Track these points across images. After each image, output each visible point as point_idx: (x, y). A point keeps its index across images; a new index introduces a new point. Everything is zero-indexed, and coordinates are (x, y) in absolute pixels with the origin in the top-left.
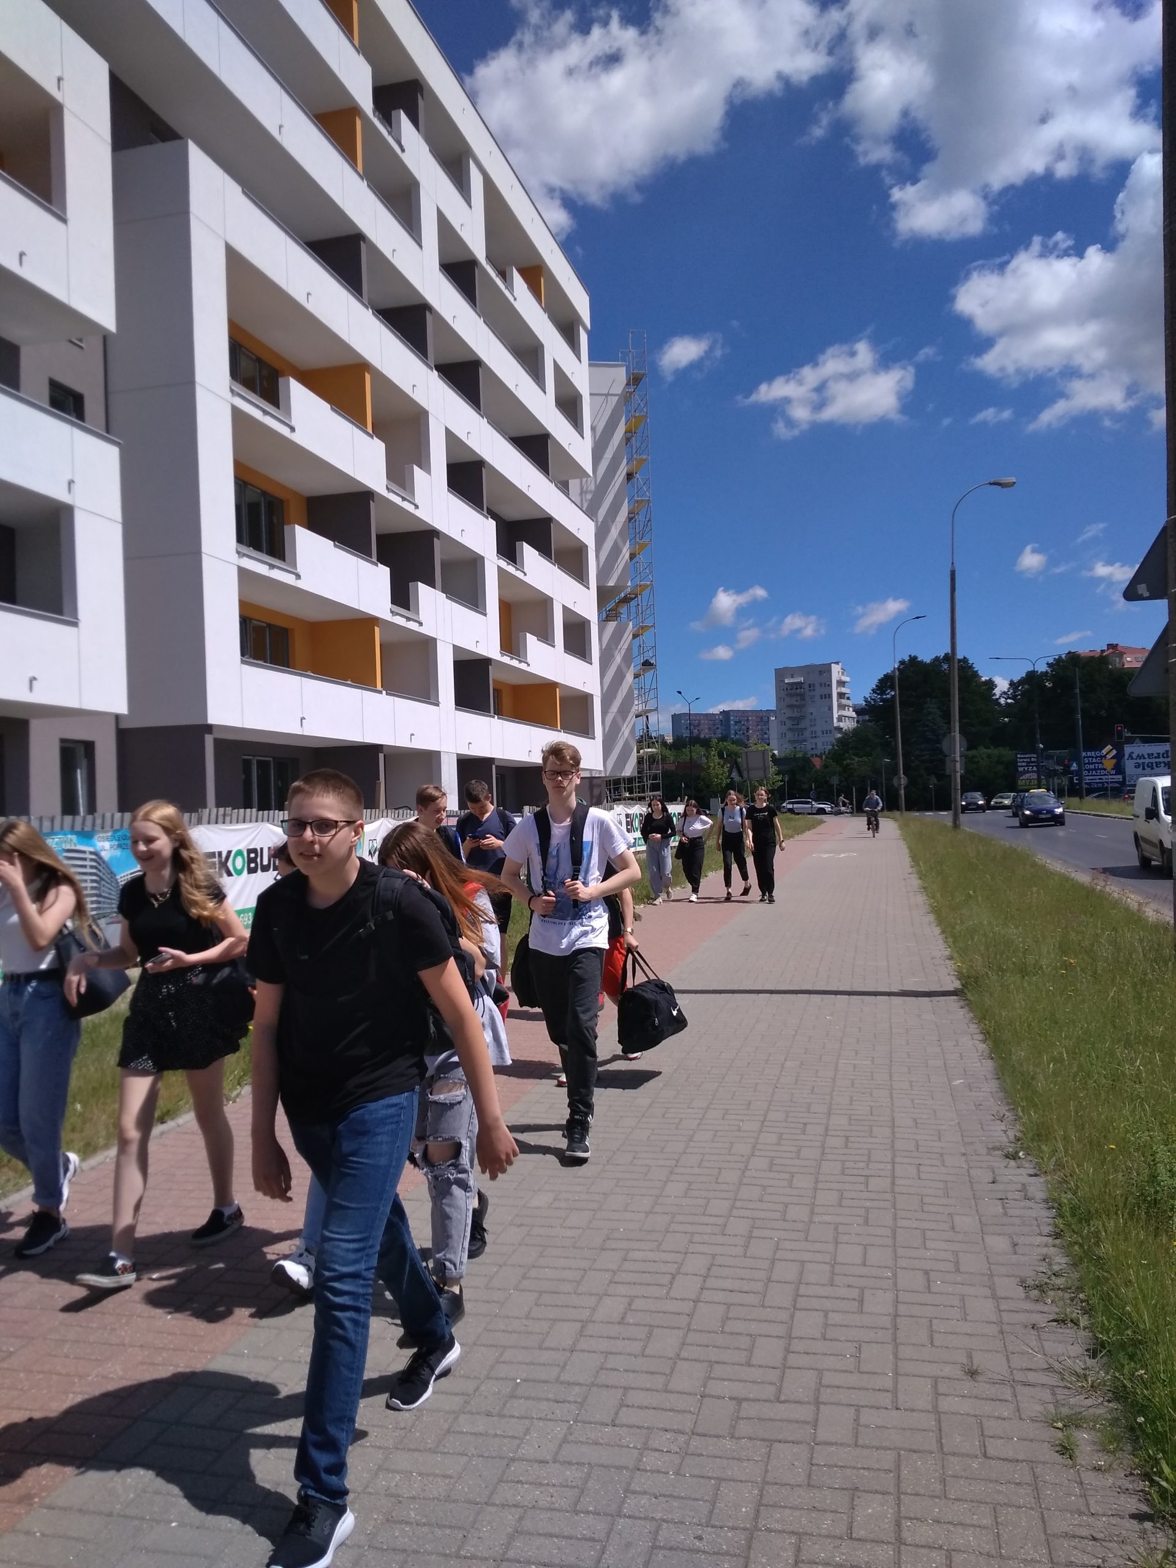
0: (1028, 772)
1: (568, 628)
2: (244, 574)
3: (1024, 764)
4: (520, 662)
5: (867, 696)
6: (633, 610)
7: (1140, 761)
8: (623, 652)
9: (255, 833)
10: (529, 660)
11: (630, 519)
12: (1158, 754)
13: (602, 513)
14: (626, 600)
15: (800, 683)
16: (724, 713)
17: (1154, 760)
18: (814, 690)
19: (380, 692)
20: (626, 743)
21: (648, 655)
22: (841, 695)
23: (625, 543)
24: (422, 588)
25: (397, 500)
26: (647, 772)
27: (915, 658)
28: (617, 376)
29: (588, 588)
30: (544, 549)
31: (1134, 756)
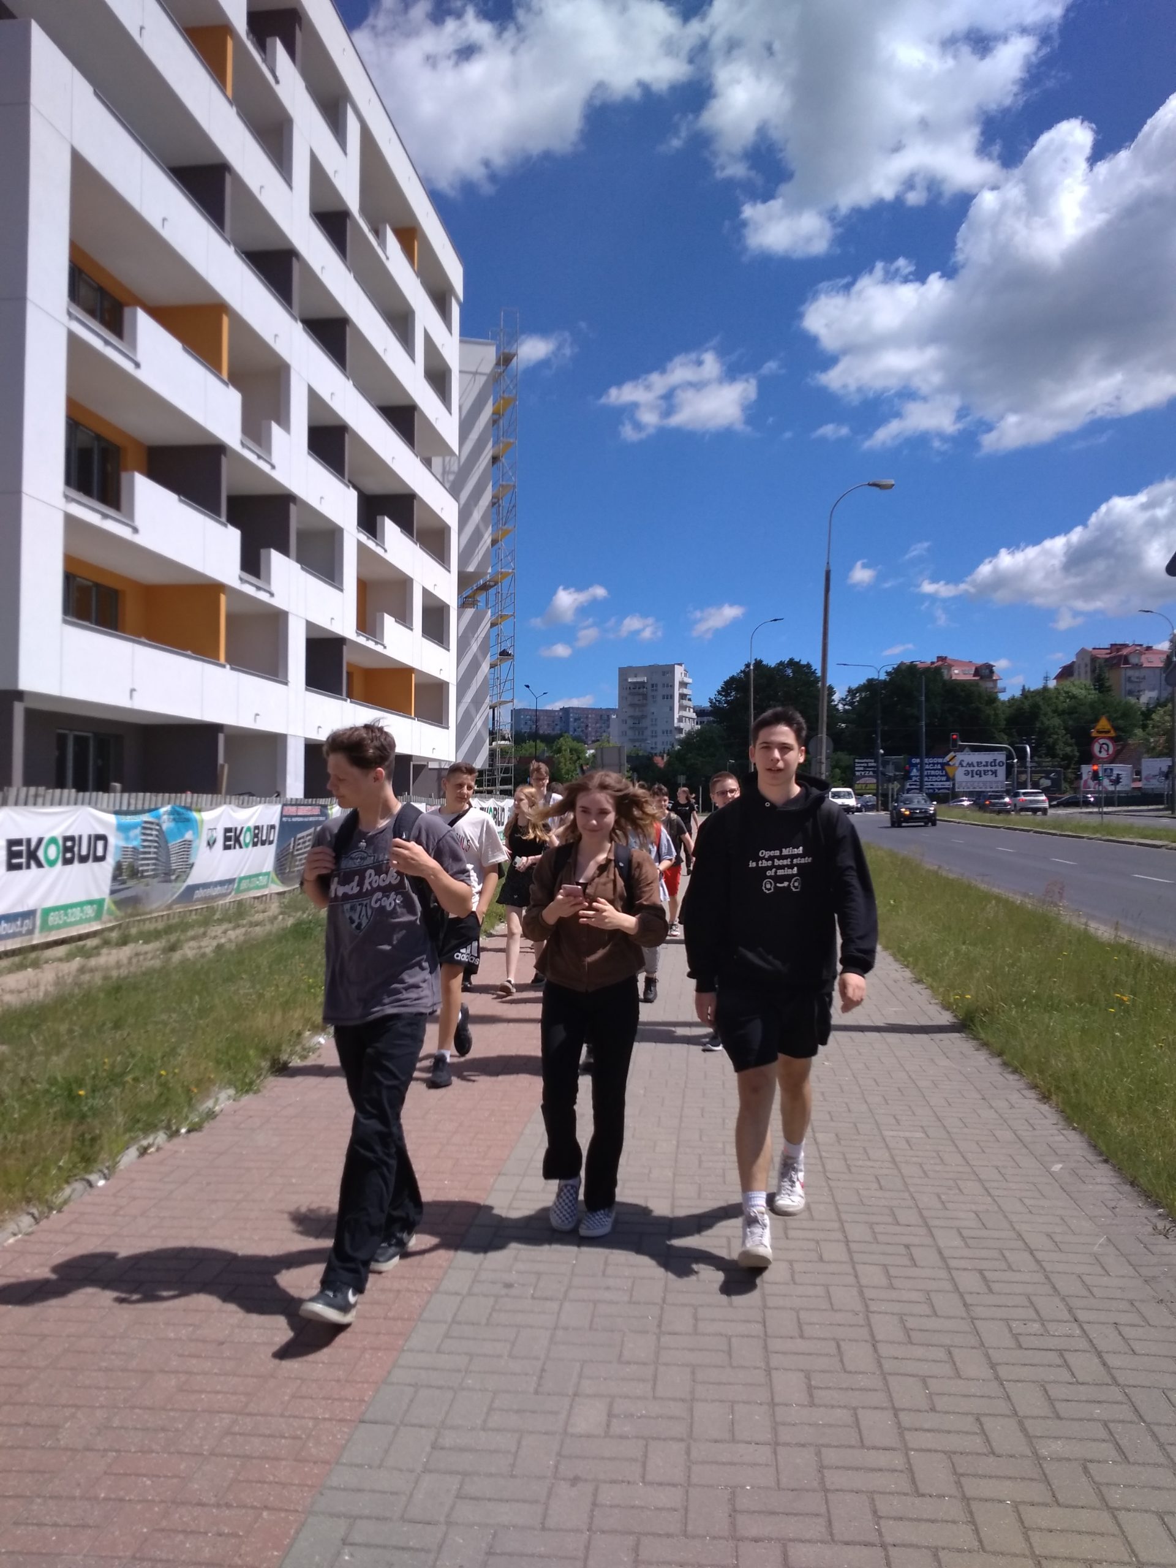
0: (864, 776)
1: (427, 611)
2: (72, 523)
3: (862, 769)
4: (377, 643)
5: (712, 697)
6: (492, 598)
7: (970, 769)
8: (480, 640)
9: (73, 818)
10: (386, 642)
11: (493, 504)
12: (987, 762)
13: (465, 495)
14: (485, 587)
15: (643, 683)
16: (564, 710)
17: (982, 769)
18: (656, 690)
19: (224, 666)
20: (479, 735)
21: (506, 645)
22: (683, 696)
23: (487, 529)
24: (276, 557)
25: (251, 457)
26: (499, 764)
27: (761, 661)
28: (487, 355)
29: (449, 571)
30: (406, 526)
31: (964, 764)
